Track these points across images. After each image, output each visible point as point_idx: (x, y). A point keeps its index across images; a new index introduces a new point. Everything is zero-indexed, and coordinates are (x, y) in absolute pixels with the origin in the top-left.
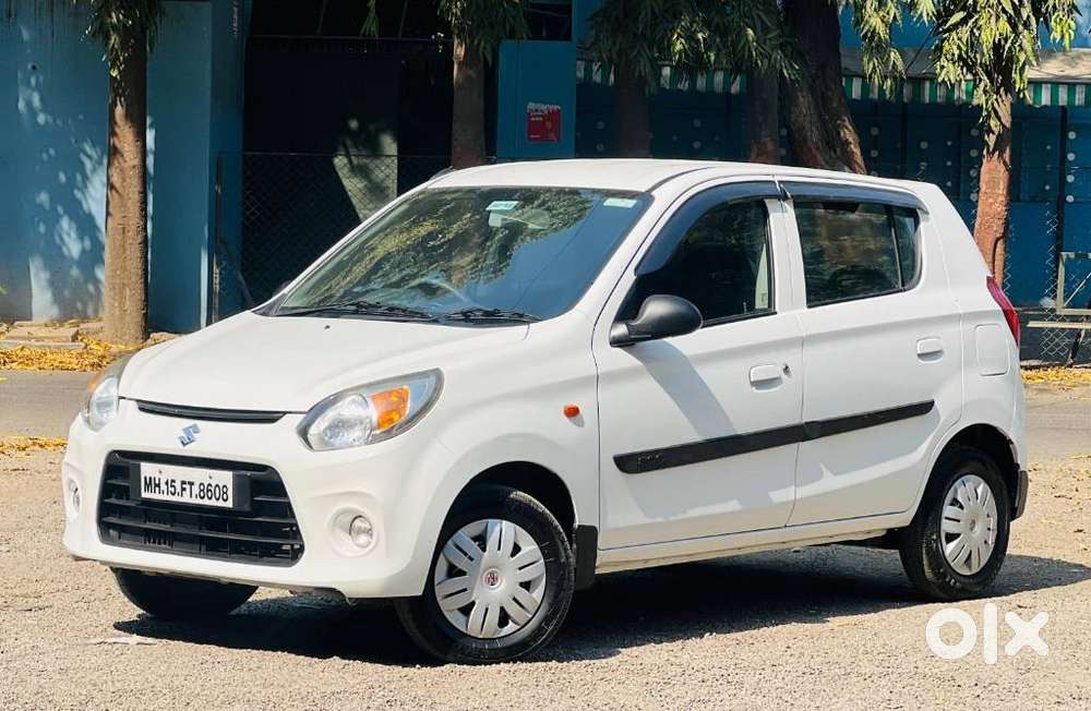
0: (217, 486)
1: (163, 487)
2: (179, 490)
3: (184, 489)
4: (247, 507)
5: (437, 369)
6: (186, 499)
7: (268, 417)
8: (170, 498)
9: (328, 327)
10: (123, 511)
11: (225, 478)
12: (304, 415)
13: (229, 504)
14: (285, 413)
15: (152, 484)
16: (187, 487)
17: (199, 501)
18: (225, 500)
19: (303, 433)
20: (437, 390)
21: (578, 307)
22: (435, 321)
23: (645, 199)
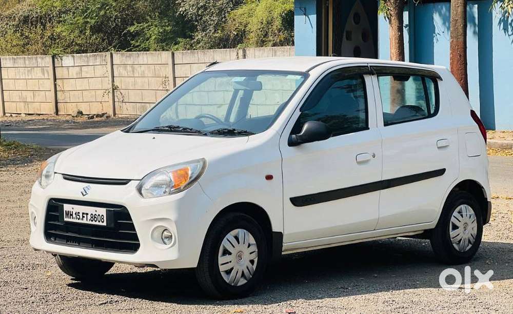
0: (99, 215)
1: (74, 216)
2: (81, 217)
3: (83, 217)
4: (112, 225)
5: (204, 158)
6: (85, 221)
7: (124, 182)
8: (77, 221)
9: (154, 138)
10: (56, 227)
11: (102, 211)
12: (139, 181)
13: (105, 224)
14: (130, 180)
15: (69, 214)
16: (85, 215)
17: (90, 223)
18: (103, 222)
19: (139, 190)
20: (203, 168)
21: (272, 127)
22: (206, 135)
23: (305, 75)
